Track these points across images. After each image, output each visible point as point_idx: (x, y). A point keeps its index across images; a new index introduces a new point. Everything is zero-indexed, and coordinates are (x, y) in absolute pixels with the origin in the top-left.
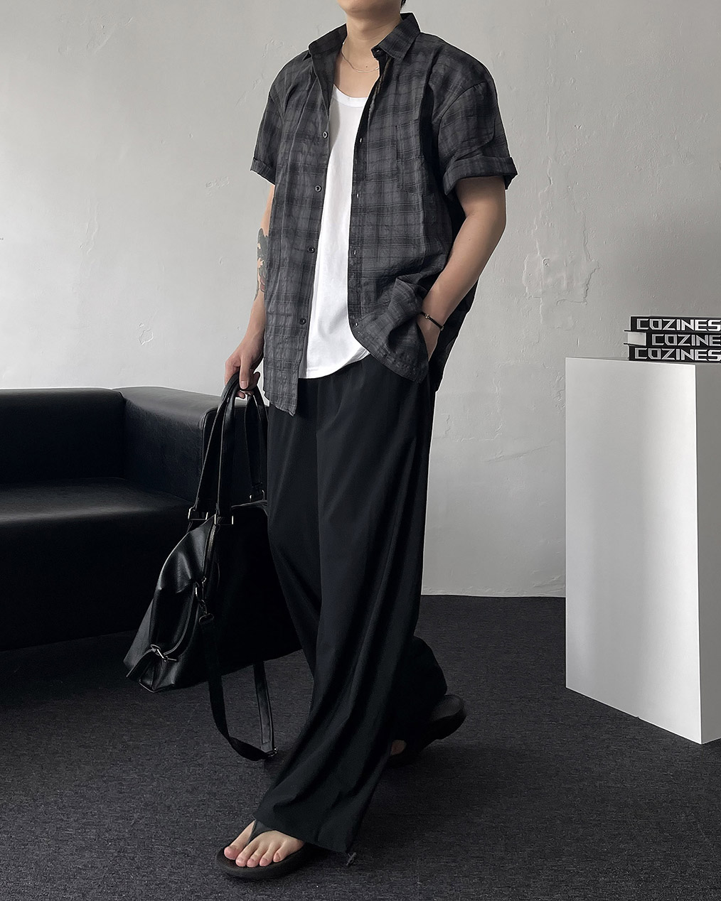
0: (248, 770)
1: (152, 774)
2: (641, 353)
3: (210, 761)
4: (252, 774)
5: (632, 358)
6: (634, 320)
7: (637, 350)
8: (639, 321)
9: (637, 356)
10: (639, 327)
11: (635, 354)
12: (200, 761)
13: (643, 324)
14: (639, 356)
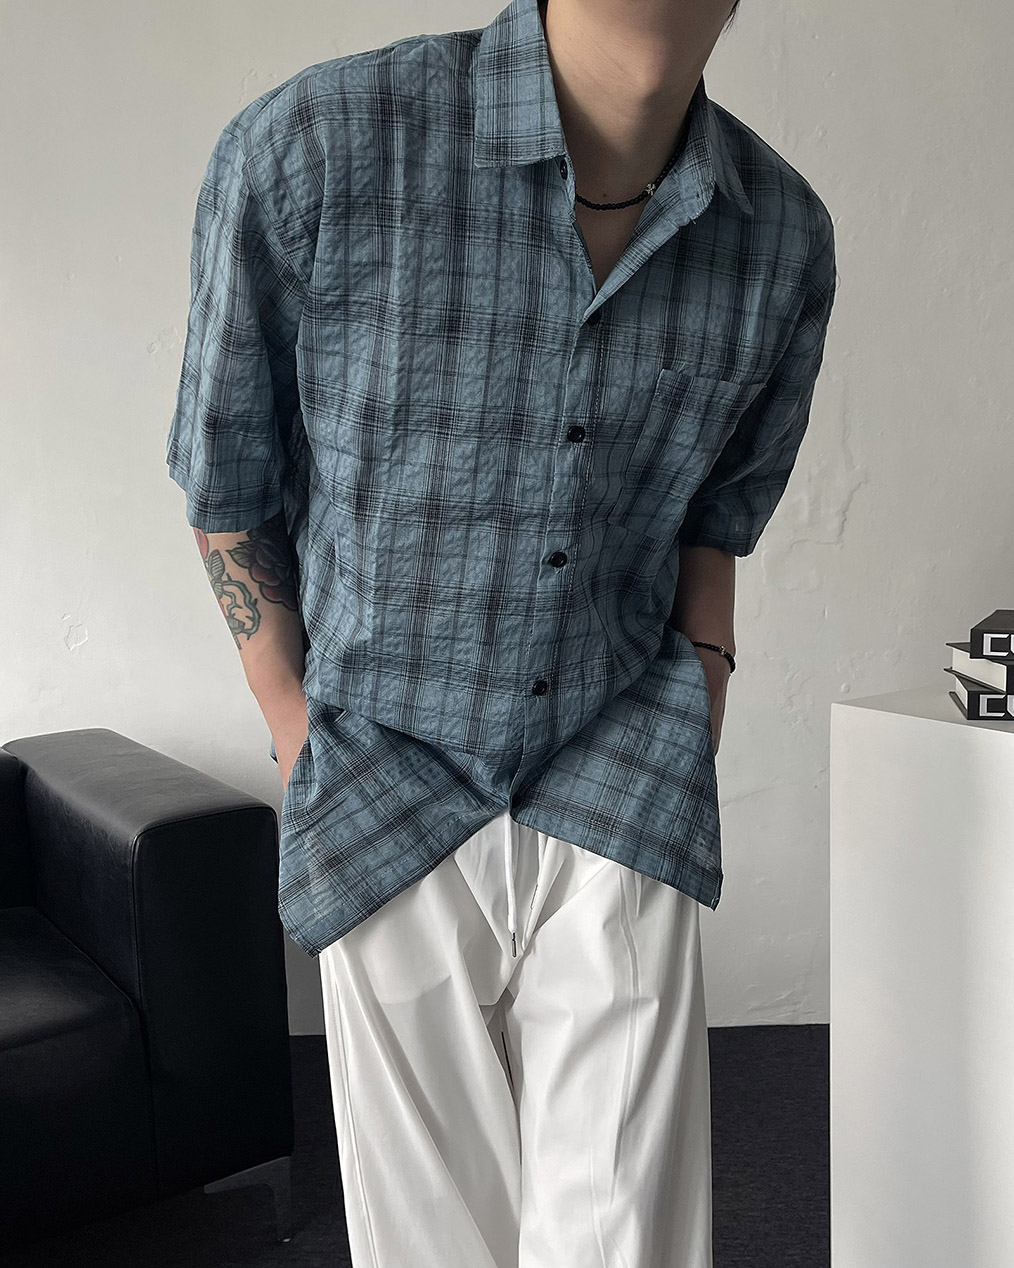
2: (993, 706)
5: (972, 714)
6: (977, 635)
7: (984, 699)
8: (987, 638)
9: (983, 712)
10: (987, 651)
11: (980, 706)
13: (997, 645)
14: (988, 712)
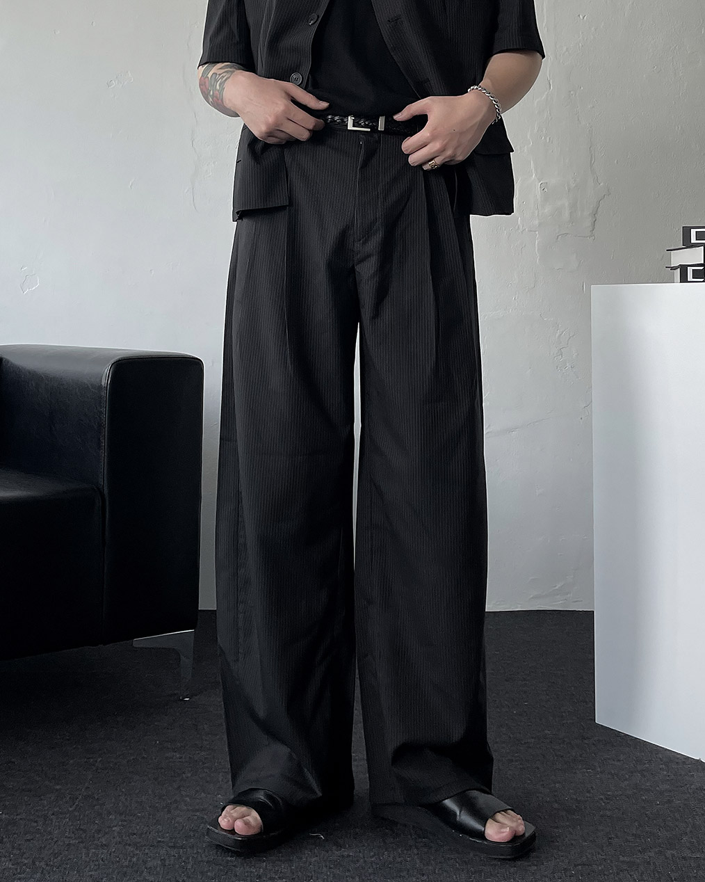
0: (173, 852)
1: (34, 863)
2: (696, 274)
3: (118, 839)
4: (180, 857)
5: (684, 280)
6: (686, 232)
7: (690, 270)
8: (693, 232)
9: (690, 278)
10: (693, 240)
11: (688, 274)
12: (104, 841)
13: (700, 236)
14: (693, 278)
